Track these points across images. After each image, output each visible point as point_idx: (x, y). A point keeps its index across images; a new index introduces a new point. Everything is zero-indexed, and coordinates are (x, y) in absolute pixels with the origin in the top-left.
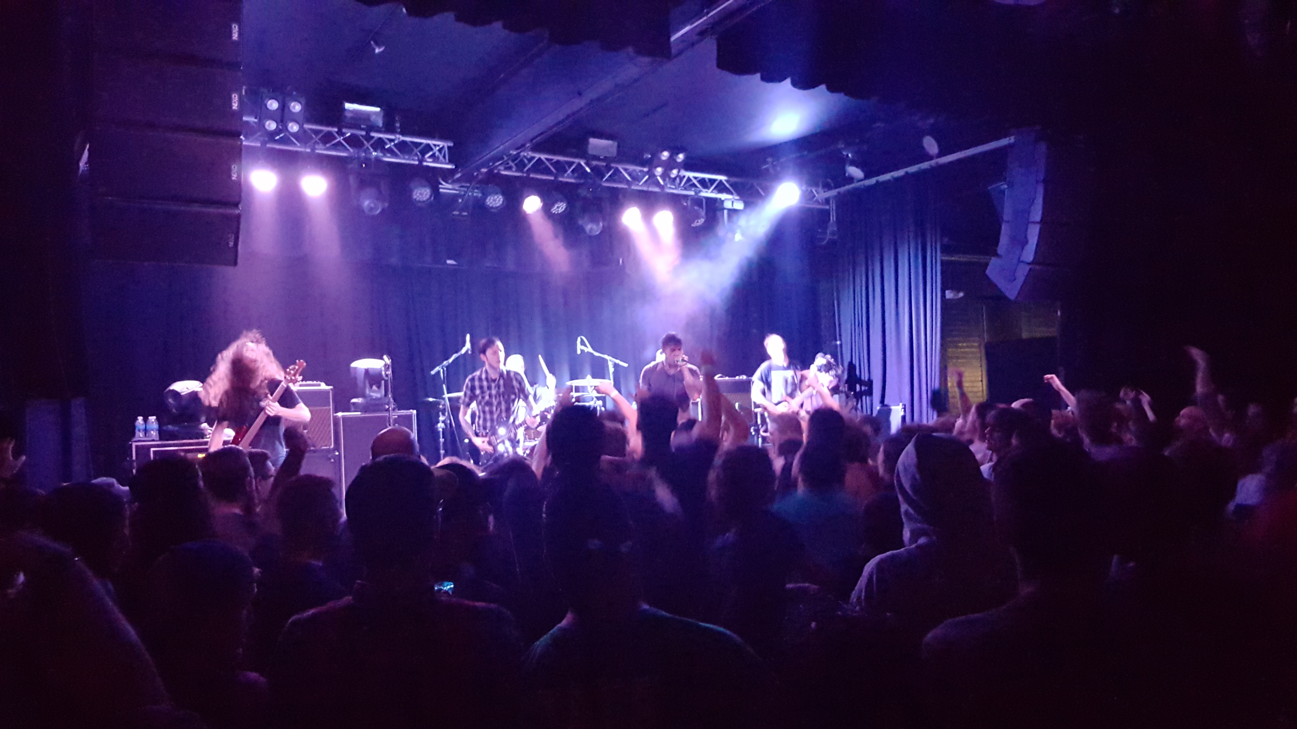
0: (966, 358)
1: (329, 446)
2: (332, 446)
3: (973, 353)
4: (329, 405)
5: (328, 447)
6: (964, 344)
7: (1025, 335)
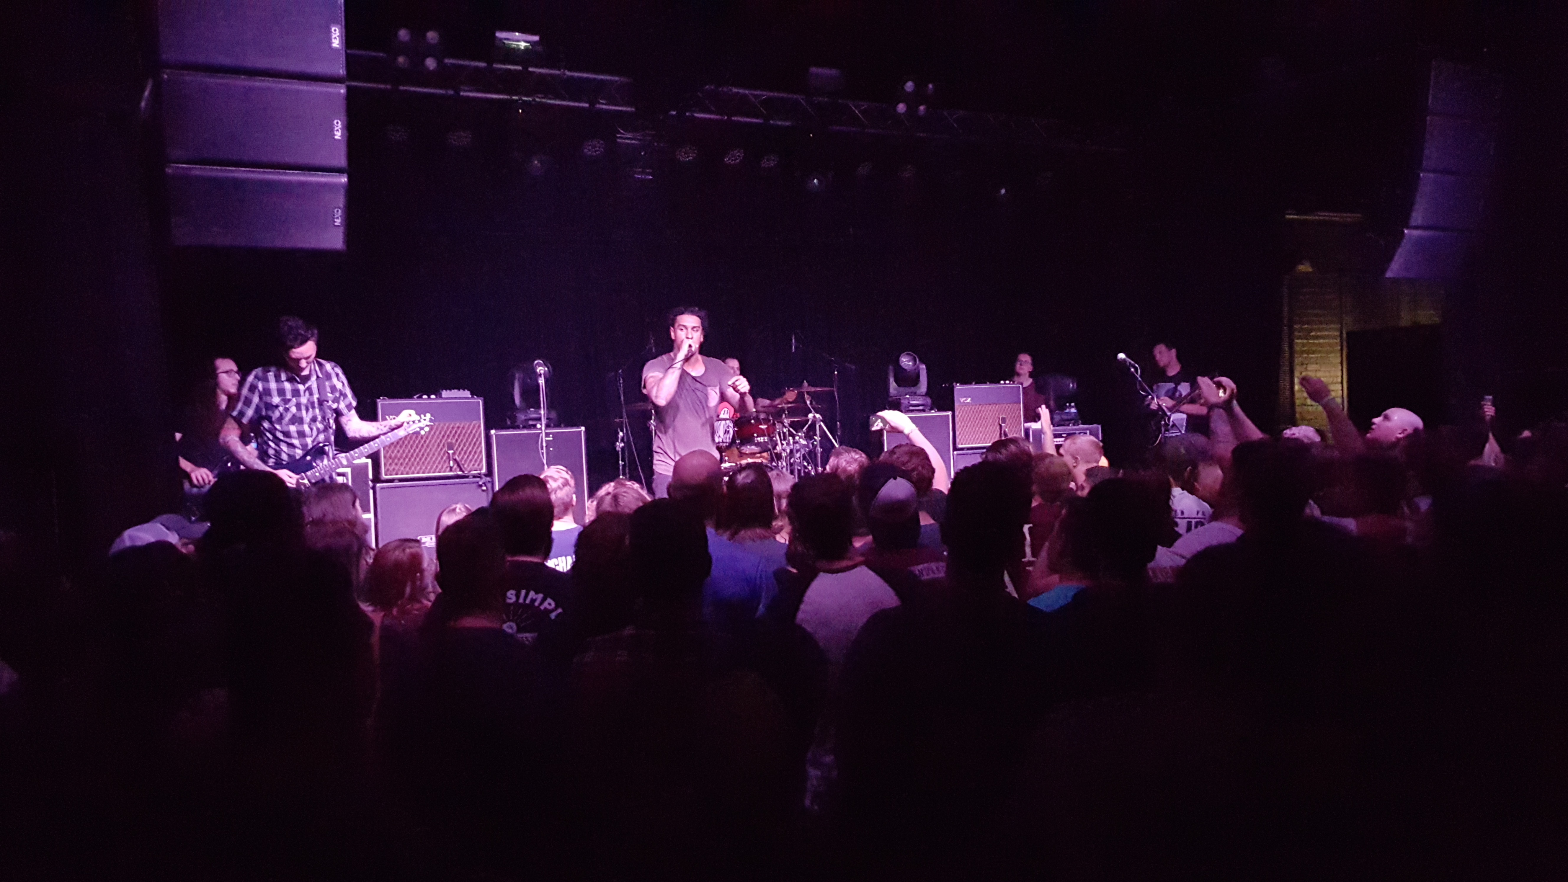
0: (1320, 352)
1: (481, 470)
2: (484, 471)
3: (1330, 345)
4: (480, 420)
5: (479, 472)
6: (1319, 334)
7: (1405, 319)
